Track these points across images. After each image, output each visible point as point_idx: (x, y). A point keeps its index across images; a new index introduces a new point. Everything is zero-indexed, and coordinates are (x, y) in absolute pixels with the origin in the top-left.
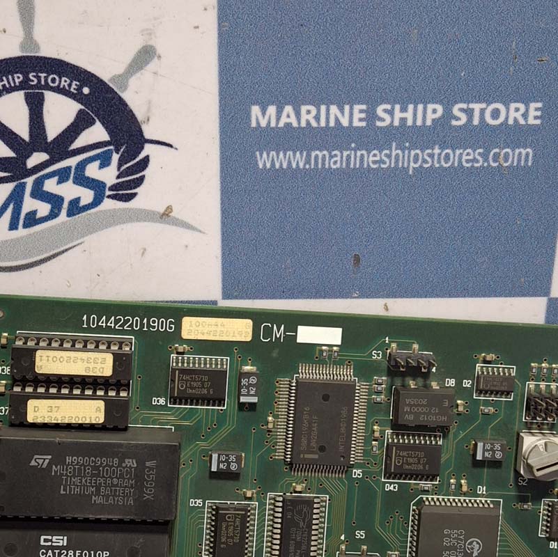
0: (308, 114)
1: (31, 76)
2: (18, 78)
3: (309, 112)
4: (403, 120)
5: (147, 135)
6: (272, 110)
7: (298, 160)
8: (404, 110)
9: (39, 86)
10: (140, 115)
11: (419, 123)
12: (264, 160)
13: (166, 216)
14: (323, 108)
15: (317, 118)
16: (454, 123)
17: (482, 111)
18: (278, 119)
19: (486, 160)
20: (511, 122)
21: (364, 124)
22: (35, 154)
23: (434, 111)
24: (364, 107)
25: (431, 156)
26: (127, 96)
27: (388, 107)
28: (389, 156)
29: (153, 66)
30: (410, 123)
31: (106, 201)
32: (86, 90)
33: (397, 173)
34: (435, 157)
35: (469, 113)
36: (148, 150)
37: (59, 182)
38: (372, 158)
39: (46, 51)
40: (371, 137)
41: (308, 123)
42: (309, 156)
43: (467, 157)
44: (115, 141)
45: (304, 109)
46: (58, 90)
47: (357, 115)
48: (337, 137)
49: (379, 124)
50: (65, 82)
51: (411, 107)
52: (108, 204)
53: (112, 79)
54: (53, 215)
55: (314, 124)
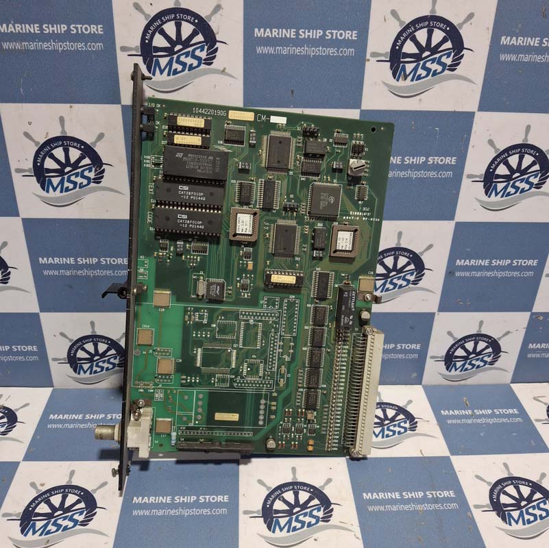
0: (275, 32)
1: (177, 15)
2: (173, 16)
3: (275, 31)
4: (309, 36)
5: (218, 39)
6: (262, 30)
7: (271, 50)
8: (309, 32)
9: (180, 19)
10: (215, 32)
11: (314, 37)
12: (259, 50)
13: (223, 72)
14: (280, 30)
15: (278, 34)
16: (327, 38)
17: (337, 33)
18: (264, 33)
19: (338, 53)
20: (346, 38)
21: (295, 37)
22: (178, 46)
23: (320, 33)
24: (295, 30)
25: (319, 50)
26: (211, 24)
27: (303, 30)
28: (304, 50)
29: (220, 12)
30: (311, 37)
31: (202, 65)
32: (196, 21)
33: (307, 57)
34: (320, 51)
35: (332, 34)
36: (218, 45)
37: (186, 57)
38: (298, 50)
39: (183, 6)
40: (297, 42)
41: (275, 35)
42: (275, 49)
43: (331, 51)
44: (206, 41)
45: (274, 30)
46: (187, 21)
47: (292, 33)
48: (284, 42)
49: (300, 37)
50: (189, 18)
51: (311, 31)
52: (203, 66)
53: (206, 17)
54: (183, 70)
55: (277, 36)
